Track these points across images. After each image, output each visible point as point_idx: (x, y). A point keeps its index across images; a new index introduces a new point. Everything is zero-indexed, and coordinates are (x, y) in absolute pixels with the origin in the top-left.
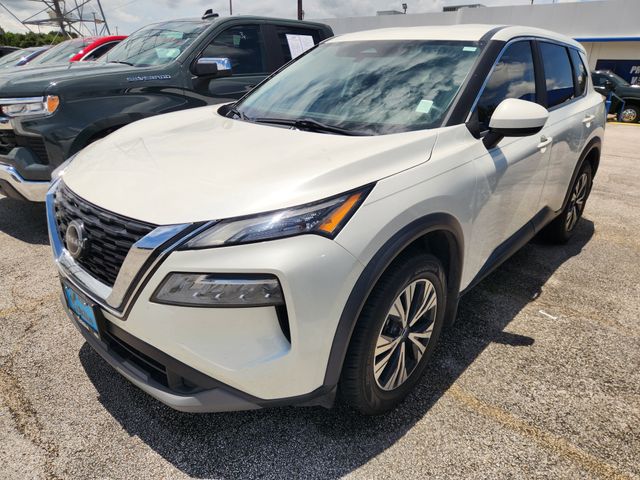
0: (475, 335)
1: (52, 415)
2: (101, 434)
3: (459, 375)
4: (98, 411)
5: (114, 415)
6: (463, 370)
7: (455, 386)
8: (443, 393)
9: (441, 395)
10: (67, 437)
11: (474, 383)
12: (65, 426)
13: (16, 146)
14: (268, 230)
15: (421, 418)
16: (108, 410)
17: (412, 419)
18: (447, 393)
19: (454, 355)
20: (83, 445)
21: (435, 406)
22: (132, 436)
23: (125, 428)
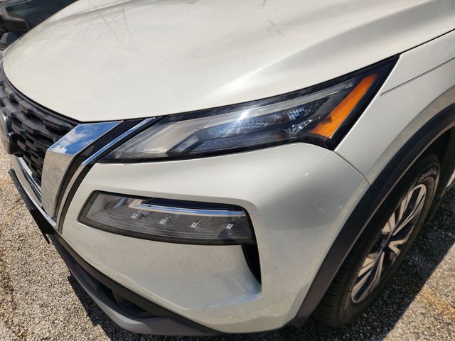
0: (441, 226)
1: (26, 293)
2: (67, 321)
3: (429, 275)
4: (67, 293)
5: (80, 299)
6: (432, 269)
7: (426, 289)
8: (414, 297)
9: (412, 299)
10: (37, 320)
11: (447, 287)
12: (36, 307)
13: (7, 31)
14: (234, 136)
15: (393, 327)
16: (76, 293)
17: (382, 329)
18: (418, 297)
19: (421, 250)
20: (49, 332)
21: (406, 313)
22: (95, 325)
23: (89, 315)
